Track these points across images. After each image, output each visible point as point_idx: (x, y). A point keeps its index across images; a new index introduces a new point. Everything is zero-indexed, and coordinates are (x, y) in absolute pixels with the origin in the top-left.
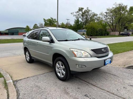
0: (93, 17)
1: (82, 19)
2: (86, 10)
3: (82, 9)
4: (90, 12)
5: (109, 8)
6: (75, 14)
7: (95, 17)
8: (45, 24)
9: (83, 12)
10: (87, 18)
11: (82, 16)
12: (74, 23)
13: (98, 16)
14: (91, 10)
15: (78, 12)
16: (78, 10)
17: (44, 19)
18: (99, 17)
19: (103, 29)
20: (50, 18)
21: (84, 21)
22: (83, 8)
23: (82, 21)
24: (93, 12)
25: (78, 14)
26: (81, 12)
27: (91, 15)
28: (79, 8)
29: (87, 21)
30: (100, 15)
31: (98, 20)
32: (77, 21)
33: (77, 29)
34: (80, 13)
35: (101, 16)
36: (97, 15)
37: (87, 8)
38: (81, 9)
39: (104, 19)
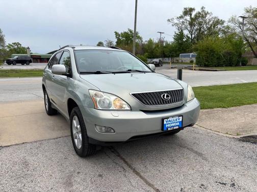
0: (214, 27)
1: (191, 32)
2: (199, 13)
3: (191, 10)
4: (208, 16)
5: (251, 7)
6: (176, 21)
7: (219, 26)
8: (117, 42)
9: (193, 16)
10: (200, 29)
11: (191, 24)
12: (173, 40)
13: (225, 24)
14: (209, 12)
15: (181, 17)
16: (182, 14)
17: (116, 33)
18: (228, 27)
19: (234, 51)
20: (127, 31)
21: (193, 36)
22: (193, 8)
23: (190, 36)
24: (213, 16)
25: (181, 20)
26: (188, 18)
27: (209, 22)
28: (185, 9)
29: (200, 35)
30: (229, 22)
31: (224, 32)
32: (180, 36)
33: (180, 51)
34: (186, 20)
35: (232, 25)
36: (223, 22)
37: (202, 8)
38: (188, 12)
39: (238, 30)
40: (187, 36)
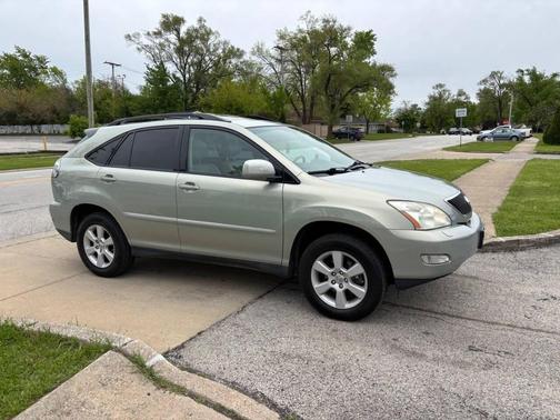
0: (225, 61)
1: (183, 68)
2: (196, 30)
3: (178, 21)
4: (212, 38)
5: (286, 29)
6: (145, 41)
7: (234, 61)
9: (183, 34)
10: (200, 62)
11: (180, 51)
12: (144, 83)
13: (246, 57)
14: (213, 30)
15: (158, 34)
16: (158, 26)
18: (250, 65)
21: (187, 76)
22: (180, 15)
23: (179, 75)
24: (222, 39)
25: (157, 41)
26: (172, 37)
27: (214, 51)
28: (164, 16)
29: (200, 78)
30: (253, 53)
31: (245, 74)
32: (158, 76)
33: (164, 108)
34: (167, 40)
35: (256, 59)
36: (238, 53)
37: (200, 20)
38: (172, 23)
39: (268, 72)
40: (174, 75)
